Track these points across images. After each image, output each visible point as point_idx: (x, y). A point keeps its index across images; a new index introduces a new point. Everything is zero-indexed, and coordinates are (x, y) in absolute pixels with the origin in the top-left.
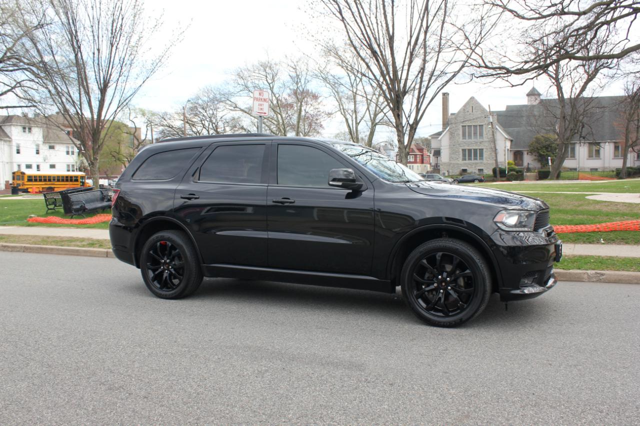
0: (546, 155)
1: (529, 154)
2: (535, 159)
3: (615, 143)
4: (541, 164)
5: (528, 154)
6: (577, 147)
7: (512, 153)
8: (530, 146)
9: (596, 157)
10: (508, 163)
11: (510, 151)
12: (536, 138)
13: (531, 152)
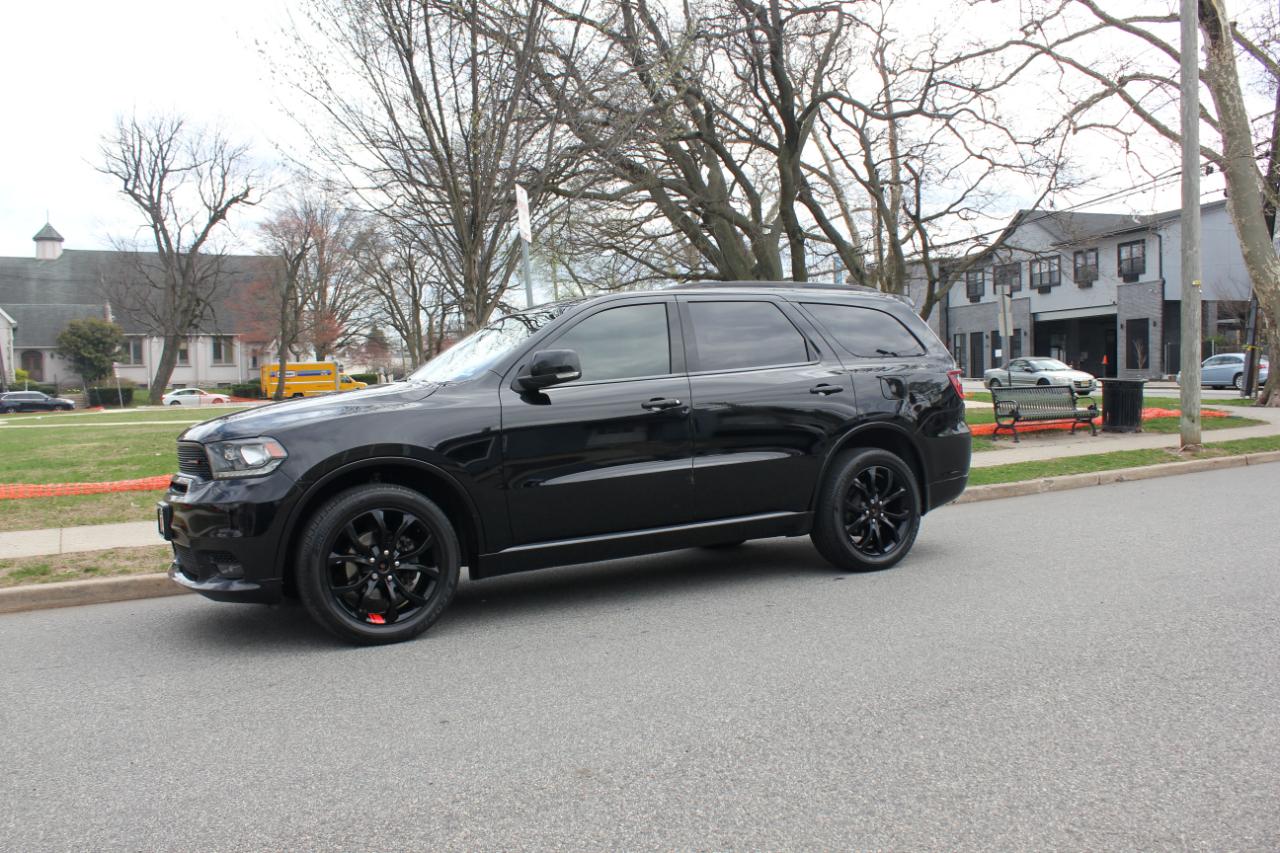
0: (96, 357)
1: (56, 356)
2: (70, 367)
3: (213, 337)
4: (84, 377)
5: (52, 356)
6: (146, 343)
7: (19, 354)
8: (59, 342)
9: (181, 362)
10: (17, 375)
11: (15, 350)
12: (71, 325)
13: (61, 354)
